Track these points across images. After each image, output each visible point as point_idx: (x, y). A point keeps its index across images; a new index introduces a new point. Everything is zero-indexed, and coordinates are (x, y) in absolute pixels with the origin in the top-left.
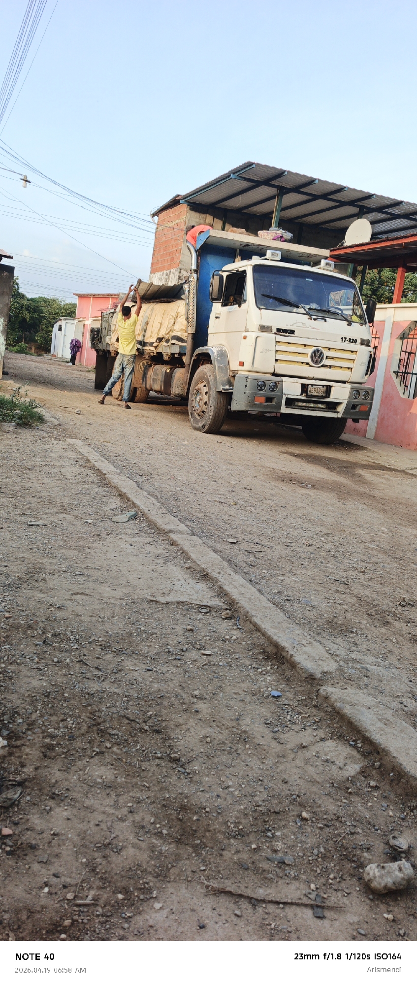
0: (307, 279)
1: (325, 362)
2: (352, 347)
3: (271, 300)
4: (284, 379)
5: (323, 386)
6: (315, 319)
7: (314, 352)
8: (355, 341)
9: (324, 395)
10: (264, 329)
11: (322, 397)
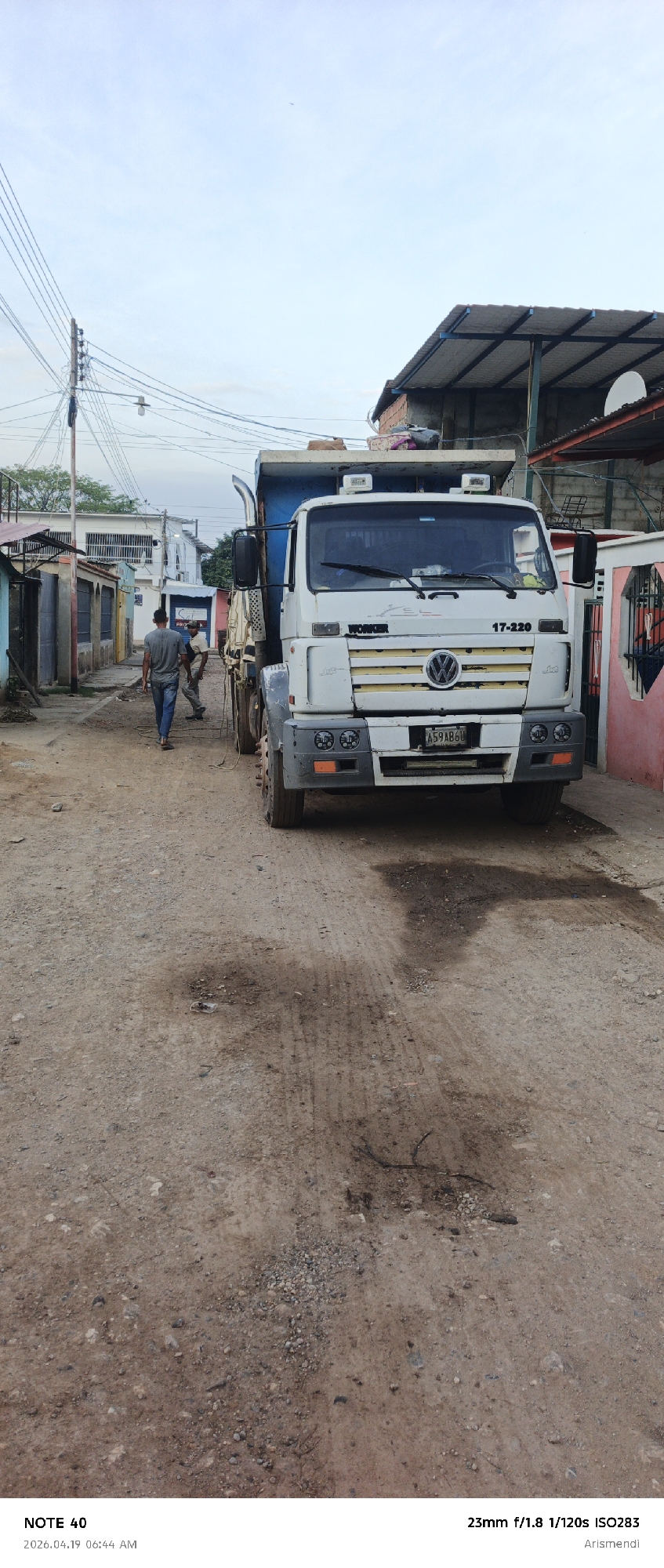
0: (421, 520)
1: (462, 676)
2: (522, 639)
3: (341, 571)
4: (370, 721)
5: (458, 725)
6: (431, 597)
7: (435, 660)
8: (527, 627)
9: (462, 742)
10: (324, 630)
11: (459, 747)
